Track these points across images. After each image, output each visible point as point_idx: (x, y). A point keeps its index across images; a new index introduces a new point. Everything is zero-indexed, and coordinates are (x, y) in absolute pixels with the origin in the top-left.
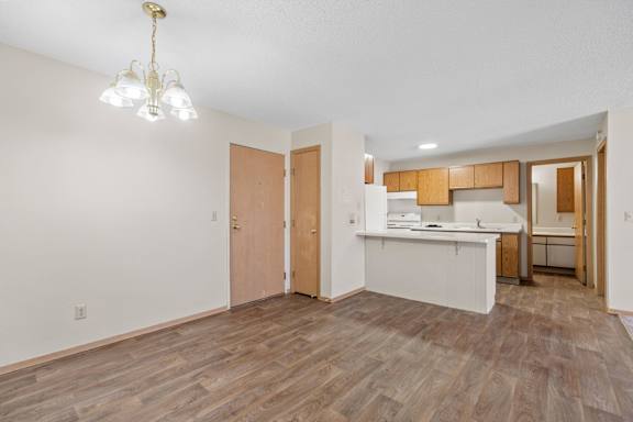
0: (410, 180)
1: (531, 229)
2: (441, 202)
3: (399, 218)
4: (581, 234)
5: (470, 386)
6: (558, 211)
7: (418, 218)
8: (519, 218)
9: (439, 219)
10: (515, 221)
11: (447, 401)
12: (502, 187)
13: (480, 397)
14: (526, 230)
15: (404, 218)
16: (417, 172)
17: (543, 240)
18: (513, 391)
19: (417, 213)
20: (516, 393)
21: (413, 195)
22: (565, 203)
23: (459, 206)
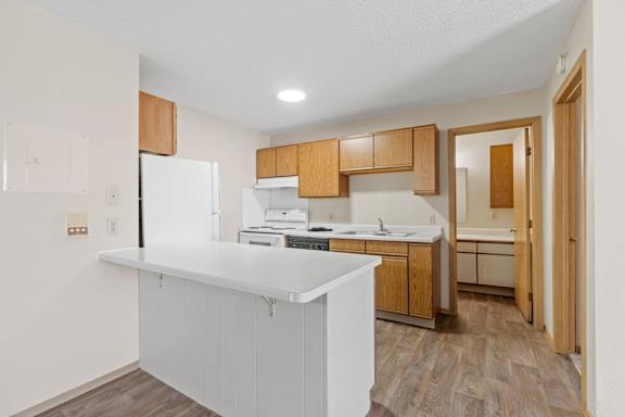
0: (289, 159)
1: (454, 231)
2: (329, 193)
3: (278, 216)
4: (525, 239)
6: (492, 207)
7: (304, 217)
8: (438, 216)
9: (331, 218)
10: (433, 221)
12: (411, 169)
14: (447, 237)
15: (287, 217)
16: (297, 145)
17: (472, 247)
19: (302, 210)
21: (293, 182)
22: (502, 194)
23: (357, 198)
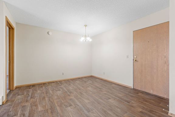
5: (49, 100)
11: (51, 95)
13: (45, 100)
18: (39, 106)
20: (38, 106)
